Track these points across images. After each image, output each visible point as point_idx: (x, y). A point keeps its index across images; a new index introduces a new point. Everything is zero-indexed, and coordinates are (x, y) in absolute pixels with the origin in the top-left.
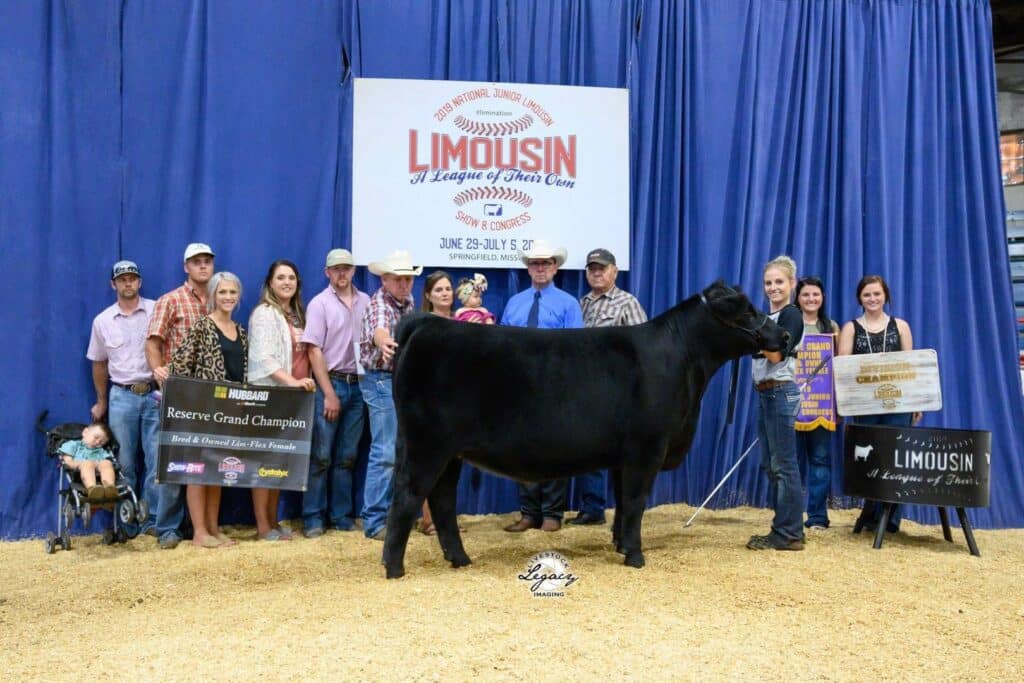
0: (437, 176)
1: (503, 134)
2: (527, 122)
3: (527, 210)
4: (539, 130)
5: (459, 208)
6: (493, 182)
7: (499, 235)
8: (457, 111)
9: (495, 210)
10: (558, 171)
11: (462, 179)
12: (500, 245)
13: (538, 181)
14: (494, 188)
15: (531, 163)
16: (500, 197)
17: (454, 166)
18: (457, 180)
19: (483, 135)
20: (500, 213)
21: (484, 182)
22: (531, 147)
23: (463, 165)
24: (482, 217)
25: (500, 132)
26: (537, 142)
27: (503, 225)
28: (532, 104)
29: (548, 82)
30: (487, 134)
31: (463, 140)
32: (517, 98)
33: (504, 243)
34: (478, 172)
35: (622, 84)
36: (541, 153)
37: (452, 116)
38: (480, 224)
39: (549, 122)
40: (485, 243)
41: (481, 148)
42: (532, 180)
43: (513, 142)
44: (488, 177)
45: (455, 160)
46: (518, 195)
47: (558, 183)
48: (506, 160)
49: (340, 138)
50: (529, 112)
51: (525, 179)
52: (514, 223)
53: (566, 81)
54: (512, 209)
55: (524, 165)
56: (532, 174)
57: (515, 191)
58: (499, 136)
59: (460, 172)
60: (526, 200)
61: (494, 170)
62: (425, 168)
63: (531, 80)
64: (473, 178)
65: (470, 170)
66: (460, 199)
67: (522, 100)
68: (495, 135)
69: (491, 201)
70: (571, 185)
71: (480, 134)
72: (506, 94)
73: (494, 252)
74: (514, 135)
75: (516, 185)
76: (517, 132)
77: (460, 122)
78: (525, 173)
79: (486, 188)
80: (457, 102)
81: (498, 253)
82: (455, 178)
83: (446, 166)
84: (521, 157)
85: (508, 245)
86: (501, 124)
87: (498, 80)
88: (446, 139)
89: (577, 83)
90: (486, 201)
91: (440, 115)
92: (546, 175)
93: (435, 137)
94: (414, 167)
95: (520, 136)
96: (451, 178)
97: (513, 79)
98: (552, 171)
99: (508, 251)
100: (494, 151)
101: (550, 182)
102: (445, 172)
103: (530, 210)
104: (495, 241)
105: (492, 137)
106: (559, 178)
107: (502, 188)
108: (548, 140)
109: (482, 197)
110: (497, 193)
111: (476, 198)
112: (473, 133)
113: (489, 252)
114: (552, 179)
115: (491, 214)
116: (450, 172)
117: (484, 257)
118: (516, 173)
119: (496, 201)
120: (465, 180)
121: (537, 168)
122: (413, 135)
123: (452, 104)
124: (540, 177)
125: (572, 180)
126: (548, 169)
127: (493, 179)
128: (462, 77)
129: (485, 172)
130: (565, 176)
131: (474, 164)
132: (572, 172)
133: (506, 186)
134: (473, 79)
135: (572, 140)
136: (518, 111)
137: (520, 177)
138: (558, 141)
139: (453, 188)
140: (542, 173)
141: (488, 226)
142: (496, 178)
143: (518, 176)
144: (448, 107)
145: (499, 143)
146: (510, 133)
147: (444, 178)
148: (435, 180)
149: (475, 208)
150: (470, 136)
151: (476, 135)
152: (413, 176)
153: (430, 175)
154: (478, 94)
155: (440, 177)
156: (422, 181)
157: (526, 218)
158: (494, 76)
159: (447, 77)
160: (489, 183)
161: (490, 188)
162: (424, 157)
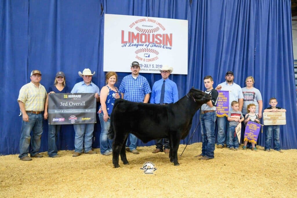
0: (130, 45)
1: (150, 33)
2: (157, 29)
3: (157, 56)
4: (161, 32)
5: (136, 55)
6: (147, 47)
7: (149, 63)
8: (136, 25)
9: (147, 55)
10: (167, 44)
11: (137, 46)
12: (149, 66)
13: (161, 47)
14: (147, 49)
15: (158, 42)
16: (149, 52)
17: (135, 42)
18: (136, 46)
19: (144, 33)
20: (149, 56)
21: (144, 47)
22: (159, 37)
23: (138, 42)
24: (143, 58)
25: (149, 32)
26: (160, 35)
27: (150, 60)
28: (159, 24)
29: (164, 17)
30: (146, 33)
31: (138, 34)
32: (155, 22)
33: (150, 66)
34: (142, 44)
35: (186, 19)
36: (161, 39)
37: (135, 27)
38: (143, 60)
39: (164, 29)
40: (144, 65)
41: (143, 37)
42: (159, 47)
43: (153, 35)
44: (146, 46)
45: (135, 40)
46: (155, 51)
47: (167, 48)
48: (151, 40)
49: (100, 33)
50: (158, 26)
51: (157, 46)
52: (153, 60)
53: (169, 17)
54: (152, 55)
55: (156, 42)
56: (159, 45)
57: (154, 50)
58: (149, 33)
59: (137, 44)
60: (157, 53)
61: (147, 43)
62: (126, 42)
63: (159, 17)
64: (141, 46)
65: (140, 43)
66: (137, 52)
67: (156, 22)
68: (148, 33)
69: (146, 53)
70: (170, 48)
71: (143, 32)
72: (151, 21)
73: (147, 68)
74: (153, 33)
75: (154, 48)
76: (154, 32)
77: (137, 28)
78: (157, 45)
79: (145, 49)
80: (136, 22)
81: (148, 69)
82: (135, 46)
83: (133, 42)
84: (156, 40)
85: (151, 66)
86: (150, 30)
87: (149, 16)
88: (133, 33)
89: (173, 18)
90: (145, 53)
91: (131, 26)
92: (163, 45)
93: (129, 33)
94: (123, 42)
95: (155, 33)
96: (134, 46)
97: (153, 16)
98: (165, 44)
99: (151, 68)
100: (147, 37)
101: (164, 47)
102: (132, 44)
103: (158, 56)
104: (147, 65)
105: (147, 33)
106: (167, 46)
107: (150, 49)
108: (164, 35)
109: (144, 52)
110: (148, 50)
111: (142, 52)
112: (141, 32)
113: (146, 68)
114: (165, 46)
115: (146, 57)
116: (134, 44)
117: (144, 70)
118: (154, 45)
119: (148, 53)
120: (139, 46)
121: (160, 43)
122: (123, 32)
123: (135, 23)
124: (161, 46)
125: (171, 47)
126: (164, 44)
127: (147, 46)
128: (138, 15)
129: (145, 44)
130: (169, 46)
131: (141, 42)
132: (171, 45)
133: (151, 48)
134: (141, 15)
135: (171, 35)
136: (155, 26)
137: (155, 46)
138: (167, 35)
139: (135, 48)
140: (162, 45)
141: (146, 60)
142: (148, 46)
143: (155, 45)
144: (133, 24)
145: (149, 35)
146: (152, 32)
147: (132, 45)
148: (130, 46)
149: (141, 55)
150: (140, 33)
151: (142, 33)
152: (122, 45)
153: (128, 44)
154: (143, 20)
155: (131, 45)
156: (125, 46)
157: (157, 58)
158: (147, 15)
159: (133, 15)
160: (146, 47)
161: (146, 49)
162: (126, 39)
